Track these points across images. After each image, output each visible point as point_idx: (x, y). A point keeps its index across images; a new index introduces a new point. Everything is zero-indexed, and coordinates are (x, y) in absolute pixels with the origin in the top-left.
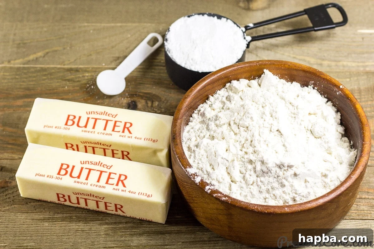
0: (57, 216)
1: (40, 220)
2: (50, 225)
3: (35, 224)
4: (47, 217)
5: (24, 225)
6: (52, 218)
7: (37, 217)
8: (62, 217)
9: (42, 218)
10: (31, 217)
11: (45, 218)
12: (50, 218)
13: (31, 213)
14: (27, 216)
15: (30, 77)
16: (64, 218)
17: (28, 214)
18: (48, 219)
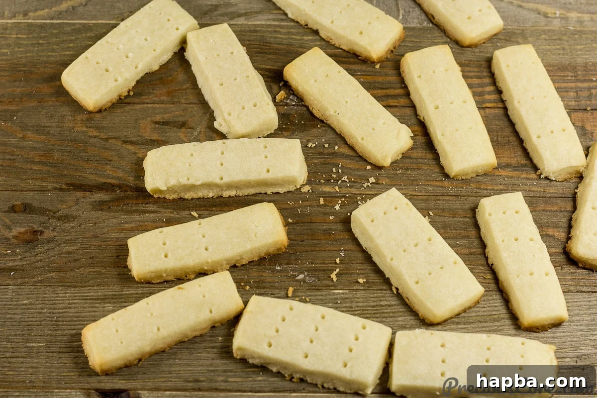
0: (127, 292)
1: (98, 299)
2: (115, 308)
3: (89, 307)
4: (110, 293)
5: (70, 308)
6: (119, 295)
7: (92, 294)
8: (136, 294)
9: (101, 296)
10: (83, 294)
11: (107, 295)
12: (115, 295)
13: (82, 287)
14: (76, 293)
15: (64, 41)
16: (140, 296)
17: (77, 289)
18: (113, 299)
